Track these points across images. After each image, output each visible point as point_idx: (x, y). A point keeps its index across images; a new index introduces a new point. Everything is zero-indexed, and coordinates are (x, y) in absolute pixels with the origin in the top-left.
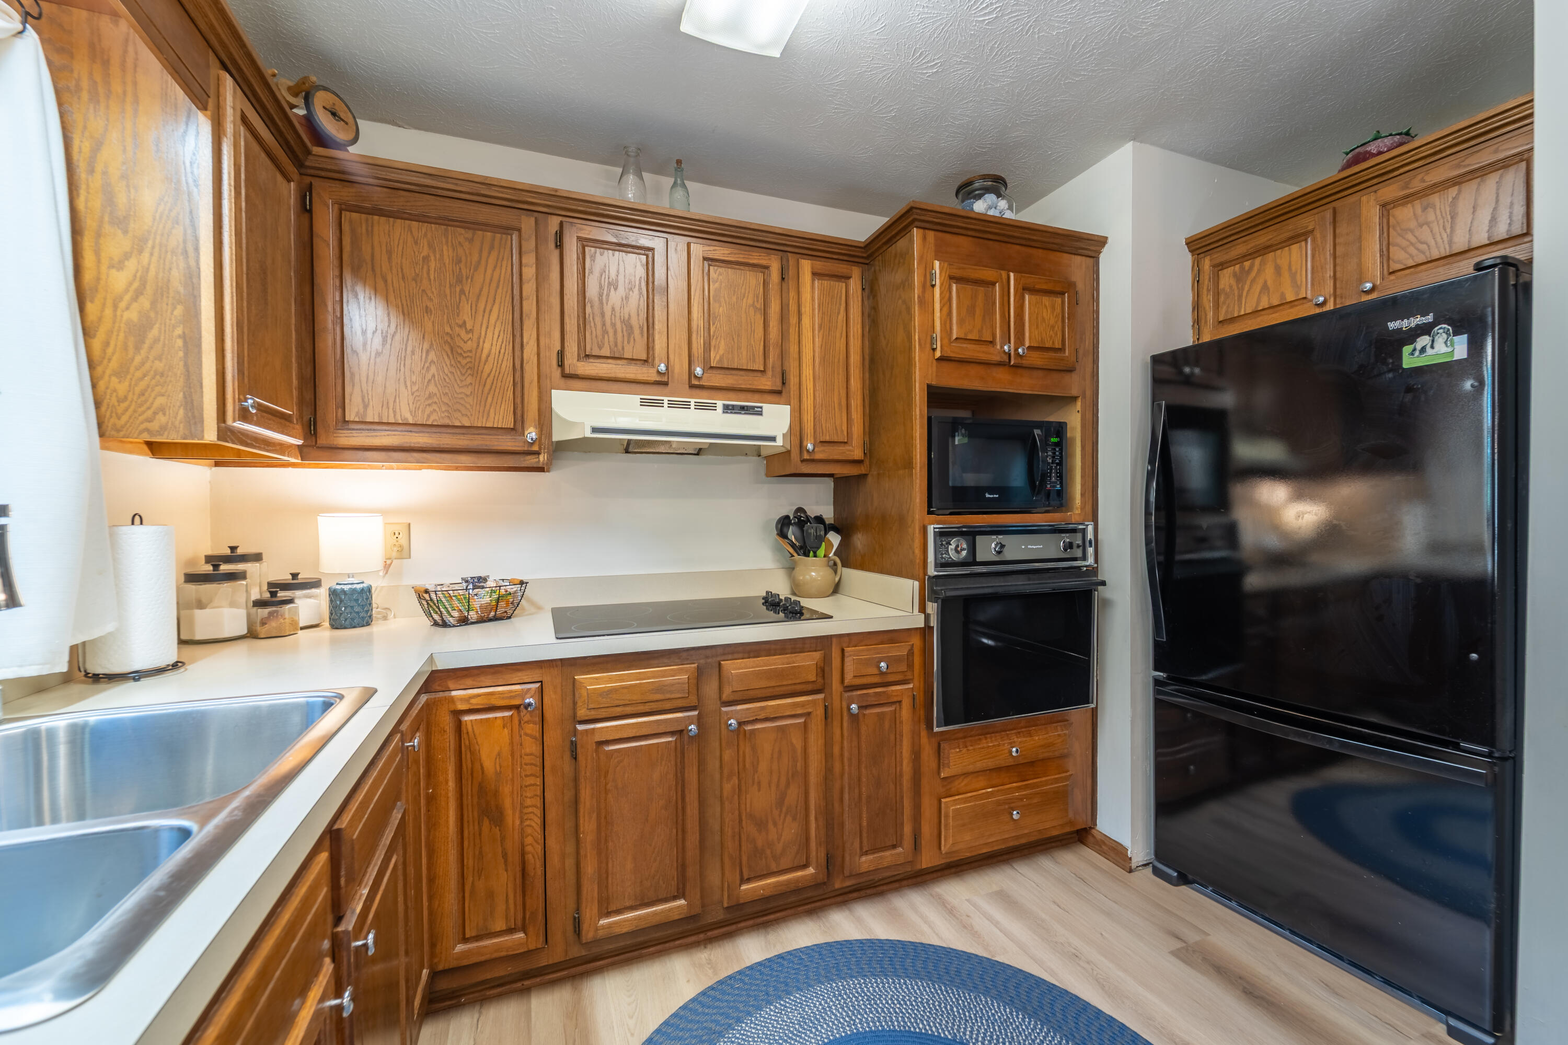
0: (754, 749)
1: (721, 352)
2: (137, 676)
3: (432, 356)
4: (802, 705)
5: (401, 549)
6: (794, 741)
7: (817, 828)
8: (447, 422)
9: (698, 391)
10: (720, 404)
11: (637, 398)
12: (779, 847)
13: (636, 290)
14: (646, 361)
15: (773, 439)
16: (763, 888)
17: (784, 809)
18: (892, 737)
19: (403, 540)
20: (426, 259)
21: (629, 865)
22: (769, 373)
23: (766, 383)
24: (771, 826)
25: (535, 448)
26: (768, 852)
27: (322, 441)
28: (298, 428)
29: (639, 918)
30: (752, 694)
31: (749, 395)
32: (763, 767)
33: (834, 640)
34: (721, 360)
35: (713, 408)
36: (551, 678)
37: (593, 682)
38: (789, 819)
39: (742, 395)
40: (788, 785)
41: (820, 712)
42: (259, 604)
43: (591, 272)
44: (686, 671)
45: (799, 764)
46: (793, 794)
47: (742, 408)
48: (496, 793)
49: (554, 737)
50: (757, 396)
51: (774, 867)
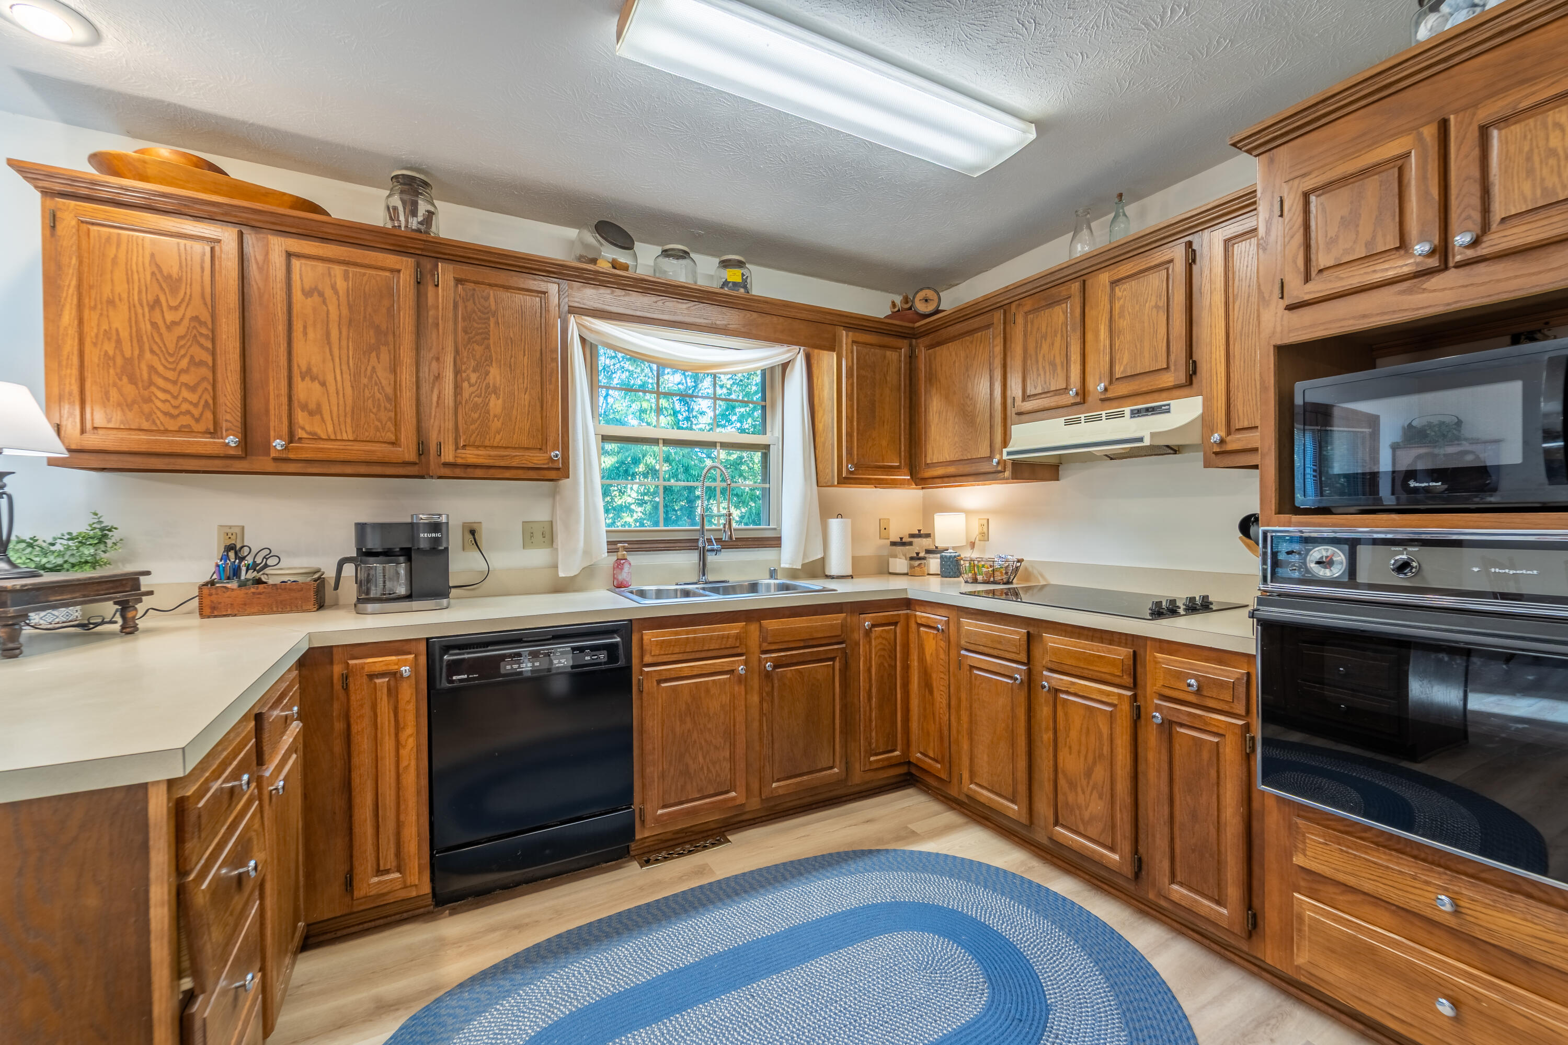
0: (1066, 714)
1: (1125, 361)
3: (956, 420)
4: (1109, 694)
5: (982, 534)
6: (1101, 726)
7: (1122, 819)
8: (961, 458)
9: (1107, 403)
10: (1127, 410)
11: (1062, 420)
12: (1087, 815)
13: (1059, 336)
14: (1066, 389)
16: (1072, 840)
17: (1091, 783)
19: (985, 530)
21: (985, 758)
22: (1172, 368)
23: (1168, 379)
24: (1079, 789)
25: (999, 468)
26: (1077, 812)
27: (920, 476)
28: (906, 470)
29: (990, 799)
30: (1066, 668)
31: (1156, 396)
32: (1074, 734)
33: (1149, 643)
34: (1124, 371)
35: (1121, 415)
36: (953, 615)
37: (969, 625)
38: (1095, 794)
39: (1148, 397)
40: (1094, 763)
41: (1125, 707)
42: (912, 559)
43: (1031, 332)
44: (1018, 633)
45: (1105, 749)
46: (1100, 773)
47: (1147, 410)
48: (930, 676)
49: (953, 653)
50: (1164, 395)
51: (1081, 829)
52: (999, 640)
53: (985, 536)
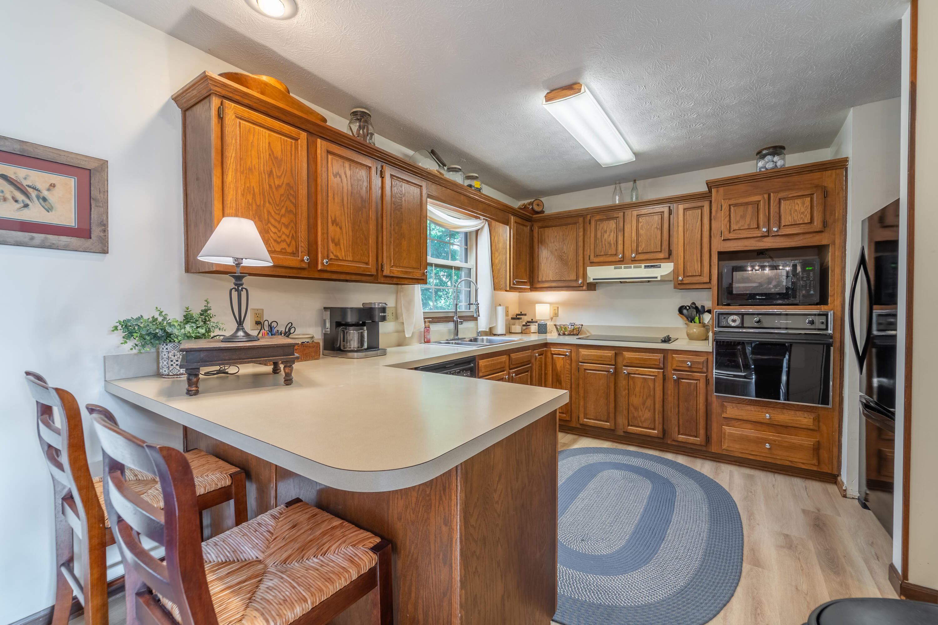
0: (634, 382)
1: (643, 247)
2: (499, 335)
3: (557, 262)
4: (653, 372)
5: (556, 314)
6: (650, 384)
7: (658, 417)
8: (560, 279)
9: (635, 262)
10: (643, 265)
11: (613, 267)
12: (643, 419)
13: (613, 232)
14: (616, 254)
15: (656, 278)
16: (636, 430)
17: (645, 406)
18: (695, 393)
19: (556, 312)
20: (556, 236)
21: (593, 407)
22: (663, 251)
23: (661, 256)
24: (640, 410)
25: (582, 285)
26: (639, 419)
27: (534, 287)
28: (529, 284)
29: (595, 423)
30: (634, 365)
31: (655, 261)
32: (637, 389)
33: (669, 352)
34: (643, 250)
35: (640, 267)
36: (574, 349)
37: (584, 352)
38: (647, 410)
39: (652, 261)
40: (647, 398)
41: (661, 376)
42: (524, 325)
43: (599, 229)
44: (611, 353)
45: (651, 393)
46: (649, 402)
47: (652, 266)
48: (560, 376)
49: (574, 365)
50: (658, 261)
51: (641, 425)
52: (601, 357)
53: (556, 315)
